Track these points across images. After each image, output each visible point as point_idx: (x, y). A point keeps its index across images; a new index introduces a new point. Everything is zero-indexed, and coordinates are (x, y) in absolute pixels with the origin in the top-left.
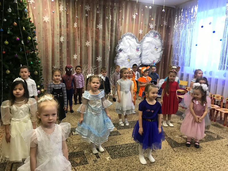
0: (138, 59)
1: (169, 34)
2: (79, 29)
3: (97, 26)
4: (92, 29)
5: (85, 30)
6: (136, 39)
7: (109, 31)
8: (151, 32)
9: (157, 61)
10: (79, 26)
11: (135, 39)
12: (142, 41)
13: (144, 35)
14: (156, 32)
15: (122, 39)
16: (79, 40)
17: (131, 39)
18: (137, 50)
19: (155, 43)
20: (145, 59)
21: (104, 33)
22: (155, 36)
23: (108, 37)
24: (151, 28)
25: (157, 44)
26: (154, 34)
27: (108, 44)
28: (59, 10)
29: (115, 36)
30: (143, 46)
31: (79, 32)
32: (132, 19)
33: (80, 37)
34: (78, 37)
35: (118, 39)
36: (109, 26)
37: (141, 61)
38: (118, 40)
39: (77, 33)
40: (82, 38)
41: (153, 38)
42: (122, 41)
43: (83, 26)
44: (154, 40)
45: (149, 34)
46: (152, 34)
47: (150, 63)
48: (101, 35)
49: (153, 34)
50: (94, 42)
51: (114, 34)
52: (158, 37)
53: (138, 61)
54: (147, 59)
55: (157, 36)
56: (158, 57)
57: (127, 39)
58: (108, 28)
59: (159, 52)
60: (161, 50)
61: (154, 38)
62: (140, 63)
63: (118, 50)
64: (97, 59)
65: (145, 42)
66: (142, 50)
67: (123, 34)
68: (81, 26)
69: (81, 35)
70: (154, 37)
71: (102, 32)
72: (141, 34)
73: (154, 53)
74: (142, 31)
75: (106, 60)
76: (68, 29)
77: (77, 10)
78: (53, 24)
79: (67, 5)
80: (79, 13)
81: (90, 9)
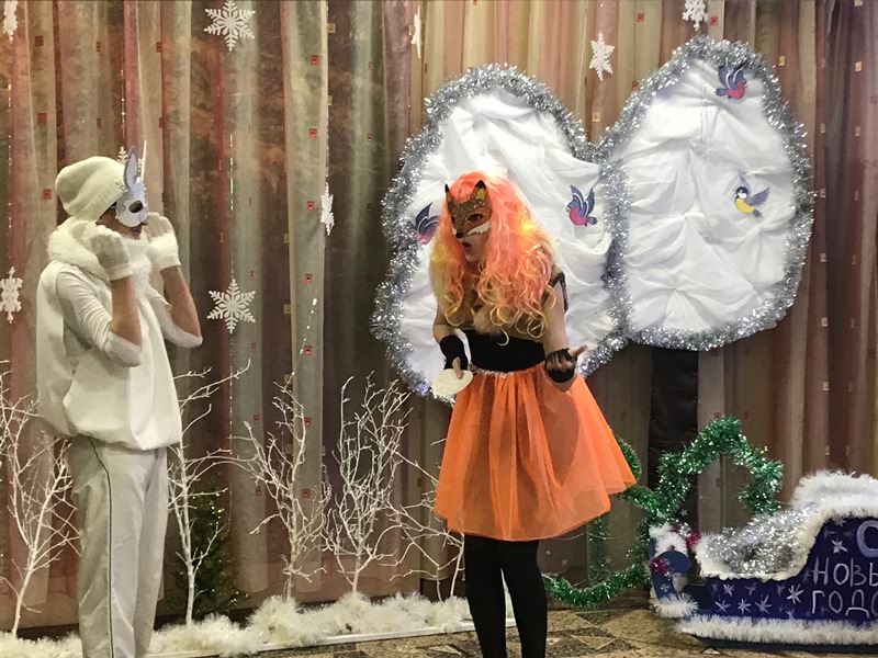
0: (593, 292)
1: (858, 66)
2: (48, 48)
3: (210, 21)
4: (159, 47)
5: (96, 56)
6: (559, 119)
7: (315, 59)
8: (691, 55)
9: (769, 306)
10: (47, 26)
11: (550, 120)
12: (616, 137)
13: (635, 85)
14: (741, 52)
15: (432, 127)
16: (43, 149)
17: (517, 119)
18: (580, 212)
19: (732, 148)
20: (650, 293)
21: (272, 78)
22: (732, 89)
23: (313, 109)
24: (691, 22)
25: (758, 161)
26: (721, 69)
27: (316, 175)
29: (377, 104)
30: (628, 183)
31: (48, 76)
33: (52, 118)
34: (32, 122)
35: (402, 123)
36: (316, 12)
37: (614, 315)
38: (401, 134)
39: (25, 80)
40: (76, 130)
41: (713, 109)
42: (431, 143)
43: (82, 25)
44: (720, 126)
45: (676, 71)
46: (702, 71)
47: (699, 326)
48: (244, 91)
49: (710, 68)
50: (186, 161)
51: (362, 82)
52: (753, 95)
53: (595, 315)
54: (669, 291)
55: (754, 84)
56: (772, 267)
57: (477, 124)
58: (309, 37)
59: (776, 231)
60: (797, 212)
61: (720, 105)
62: (613, 335)
63: (405, 219)
64: (212, 305)
65: (640, 141)
66: (618, 214)
67: (446, 77)
68: (62, 23)
69: (59, 103)
70: (725, 100)
71: (258, 71)
72: (600, 76)
73: (729, 240)
74: (611, 48)
75: (291, 309)
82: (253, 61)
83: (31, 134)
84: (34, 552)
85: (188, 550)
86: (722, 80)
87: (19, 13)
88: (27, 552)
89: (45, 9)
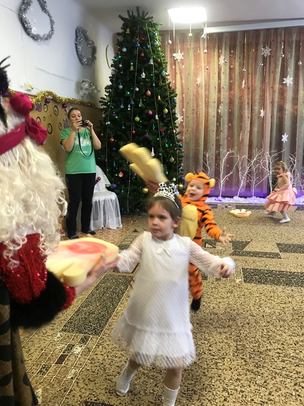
2: (250, 90)
3: (284, 81)
4: (272, 87)
5: (259, 90)
10: (250, 85)
16: (249, 109)
21: (296, 92)
28: (218, 63)
31: (250, 95)
33: (250, 103)
34: (246, 104)
40: (255, 105)
43: (257, 84)
48: (289, 95)
50: (276, 110)
64: (282, 138)
68: (253, 84)
69: (252, 100)
71: (294, 90)
75: (297, 139)
76: (232, 92)
77: (248, 58)
78: (209, 86)
79: (232, 54)
80: (250, 63)
81: (271, 52)
82: (292, 89)
83: (246, 107)
84: (242, 182)
85: (271, 184)
87: (245, 83)
88: (241, 182)
89: (250, 82)
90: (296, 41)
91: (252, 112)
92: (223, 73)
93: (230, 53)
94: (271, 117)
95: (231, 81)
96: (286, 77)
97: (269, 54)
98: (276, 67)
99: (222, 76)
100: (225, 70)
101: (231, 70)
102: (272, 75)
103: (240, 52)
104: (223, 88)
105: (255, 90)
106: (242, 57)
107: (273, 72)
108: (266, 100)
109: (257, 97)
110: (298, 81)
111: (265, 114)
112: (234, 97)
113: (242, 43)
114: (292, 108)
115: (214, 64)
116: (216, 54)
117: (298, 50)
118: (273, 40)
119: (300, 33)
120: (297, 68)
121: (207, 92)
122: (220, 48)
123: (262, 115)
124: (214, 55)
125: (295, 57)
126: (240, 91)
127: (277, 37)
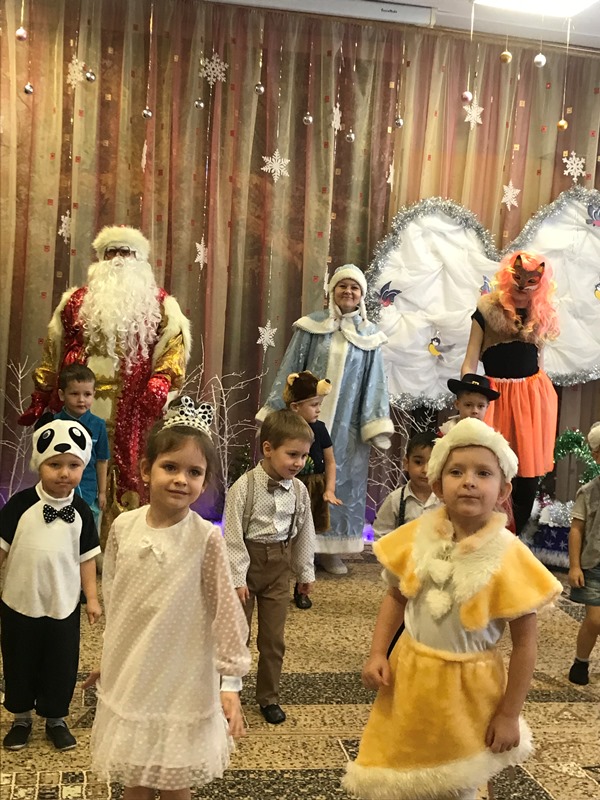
2: (166, 177)
3: (264, 164)
4: (231, 179)
5: (193, 184)
6: (480, 234)
7: (324, 190)
10: (165, 162)
12: (516, 246)
13: (531, 215)
15: (396, 234)
16: (159, 237)
17: (451, 232)
19: (594, 258)
21: (298, 202)
22: (596, 220)
23: (321, 220)
24: (570, 177)
26: (590, 207)
28: (65, 80)
29: (364, 218)
32: (462, 127)
34: (153, 220)
35: (378, 231)
36: (327, 161)
38: (376, 238)
40: (181, 227)
41: (584, 233)
42: (394, 245)
43: (185, 163)
44: (588, 243)
46: (577, 208)
48: (280, 207)
49: (583, 206)
50: (244, 248)
51: (355, 206)
58: (323, 177)
61: (589, 230)
63: (373, 290)
67: (407, 205)
69: (170, 209)
70: (591, 226)
71: (293, 197)
72: (509, 208)
73: (589, 316)
74: (518, 191)
76: (109, 178)
77: (160, 82)
78: (32, 149)
79: (110, 57)
80: (165, 96)
81: (226, 73)
82: (287, 191)
83: (153, 228)
85: (226, 479)
86: (590, 213)
87: (149, 156)
89: (165, 154)
90: (299, 55)
91: (169, 248)
92: (81, 113)
93: (104, 55)
94: (229, 269)
95: (107, 143)
96: (271, 155)
97: (222, 78)
98: (241, 119)
99: (77, 121)
100: (86, 105)
101: (107, 109)
102: (230, 141)
103: (135, 60)
104: (78, 159)
105: (180, 181)
106: (140, 72)
107: (232, 133)
108: (214, 216)
109: (187, 203)
110: (305, 173)
111: (211, 256)
112: (114, 194)
113: (141, 30)
114: (289, 248)
115: (51, 82)
116: (58, 49)
117: (303, 82)
118: (234, 41)
119: (310, 33)
120: (301, 132)
121: (25, 168)
122: (70, 33)
123: (200, 259)
124: (51, 51)
125: (294, 102)
126: (134, 178)
127: (246, 33)
